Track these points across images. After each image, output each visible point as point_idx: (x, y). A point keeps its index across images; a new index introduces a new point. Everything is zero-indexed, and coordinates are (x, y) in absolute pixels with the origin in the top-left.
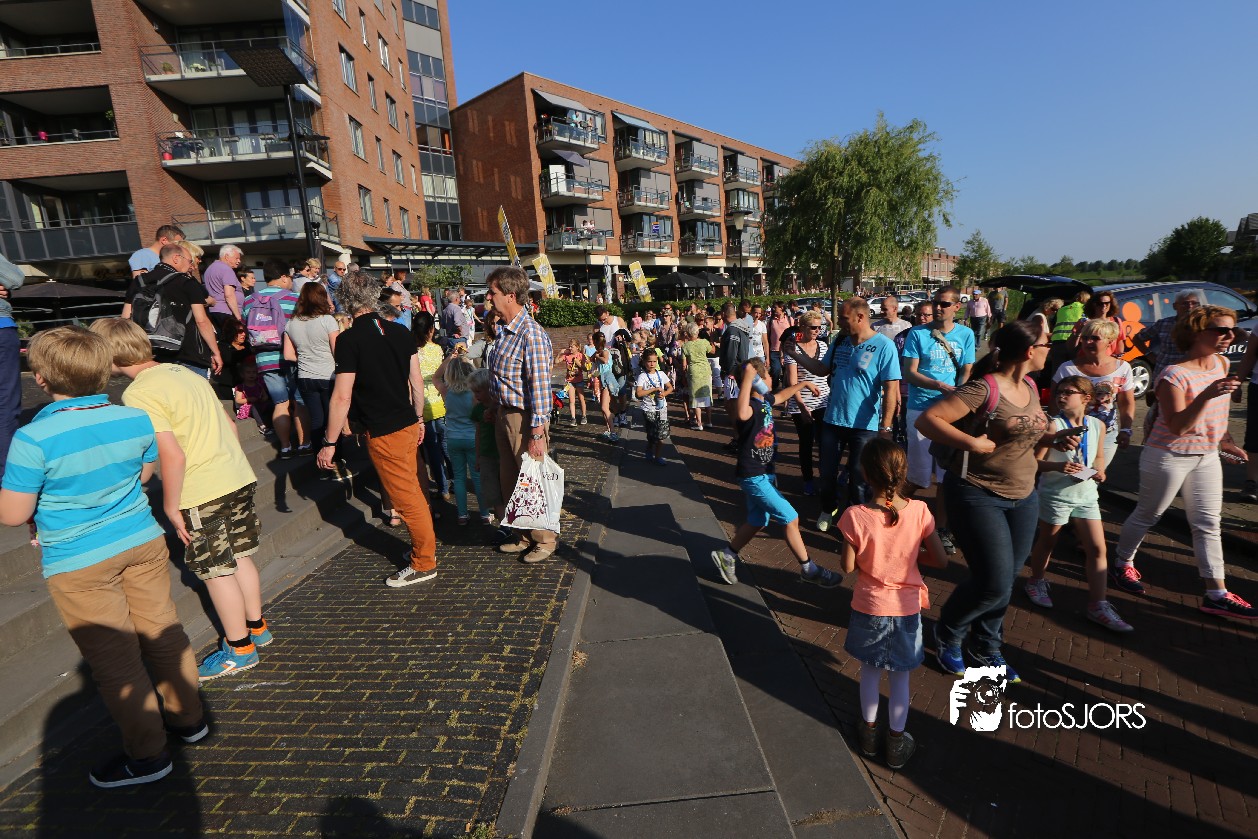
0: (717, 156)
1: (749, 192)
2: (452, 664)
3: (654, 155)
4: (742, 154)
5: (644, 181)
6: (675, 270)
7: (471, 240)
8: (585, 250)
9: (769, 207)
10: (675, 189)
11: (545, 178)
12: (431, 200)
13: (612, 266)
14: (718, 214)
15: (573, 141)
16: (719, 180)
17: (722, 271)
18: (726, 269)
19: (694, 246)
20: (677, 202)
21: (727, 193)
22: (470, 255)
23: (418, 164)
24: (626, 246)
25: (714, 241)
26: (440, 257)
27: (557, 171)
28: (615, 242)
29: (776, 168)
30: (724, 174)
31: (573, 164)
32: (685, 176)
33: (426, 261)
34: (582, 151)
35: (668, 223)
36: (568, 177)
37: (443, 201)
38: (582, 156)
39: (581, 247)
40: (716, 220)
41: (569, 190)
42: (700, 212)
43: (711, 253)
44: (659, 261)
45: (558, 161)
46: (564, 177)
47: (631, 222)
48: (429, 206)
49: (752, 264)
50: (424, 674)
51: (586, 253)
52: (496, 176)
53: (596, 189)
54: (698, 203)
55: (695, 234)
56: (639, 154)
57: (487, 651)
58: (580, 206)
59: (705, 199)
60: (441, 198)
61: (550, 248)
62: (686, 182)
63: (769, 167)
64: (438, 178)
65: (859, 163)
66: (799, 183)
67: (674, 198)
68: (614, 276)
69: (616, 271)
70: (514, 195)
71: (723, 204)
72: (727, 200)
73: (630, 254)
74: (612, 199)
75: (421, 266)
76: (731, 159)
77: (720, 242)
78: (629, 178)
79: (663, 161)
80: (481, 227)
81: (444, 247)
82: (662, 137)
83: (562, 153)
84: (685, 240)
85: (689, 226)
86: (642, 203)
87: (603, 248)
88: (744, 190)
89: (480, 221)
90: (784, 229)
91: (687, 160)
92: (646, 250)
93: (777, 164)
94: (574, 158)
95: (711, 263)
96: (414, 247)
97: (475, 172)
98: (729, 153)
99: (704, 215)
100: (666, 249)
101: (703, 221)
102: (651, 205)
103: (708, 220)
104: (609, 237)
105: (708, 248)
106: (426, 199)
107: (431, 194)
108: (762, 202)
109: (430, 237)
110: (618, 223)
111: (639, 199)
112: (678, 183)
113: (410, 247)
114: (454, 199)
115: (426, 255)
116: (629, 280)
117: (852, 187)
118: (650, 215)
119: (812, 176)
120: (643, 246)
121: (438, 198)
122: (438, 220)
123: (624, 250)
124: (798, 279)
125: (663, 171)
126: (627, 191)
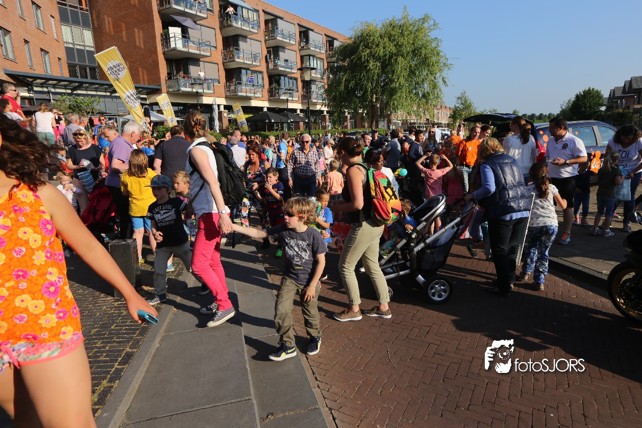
0: (295, 30)
1: (317, 58)
3: (249, 26)
4: (312, 30)
5: (241, 44)
6: (265, 110)
8: (197, 92)
9: (331, 69)
10: (265, 52)
11: (166, 37)
12: (71, 46)
13: (219, 106)
14: (296, 72)
15: (187, 10)
16: (297, 48)
17: (298, 112)
18: (301, 111)
19: (278, 93)
20: (267, 62)
21: (302, 57)
22: (106, 92)
23: (57, 15)
24: (229, 91)
25: (292, 90)
27: (174, 31)
28: (221, 87)
29: (336, 44)
30: (300, 43)
31: (187, 27)
32: (272, 43)
33: (65, 94)
34: (195, 19)
35: (260, 76)
36: (183, 36)
37: (82, 48)
38: (195, 22)
39: (194, 90)
40: (294, 76)
41: (184, 46)
42: (283, 69)
43: (290, 99)
44: (254, 103)
45: (176, 24)
46: (181, 36)
47: (233, 75)
48: (69, 51)
49: (318, 107)
51: (198, 95)
52: (125, 32)
53: (206, 47)
54: (280, 62)
55: (279, 85)
56: (238, 24)
58: (195, 60)
59: (286, 61)
60: (79, 45)
61: (170, 90)
62: (272, 47)
63: (330, 41)
64: (77, 29)
65: (390, 40)
66: (349, 51)
67: (264, 59)
68: (220, 113)
69: (222, 108)
70: (138, 43)
71: (299, 65)
72: (302, 62)
73: (232, 96)
74: (218, 56)
75: (61, 97)
76: (304, 34)
77: (298, 91)
78: (231, 42)
79: (256, 31)
81: (81, 84)
82: (255, 14)
83: (178, 18)
84: (272, 89)
85: (275, 78)
86: (242, 61)
87: (211, 92)
88: (314, 56)
91: (273, 31)
92: (244, 94)
93: (336, 39)
94: (188, 23)
95: (291, 106)
96: (55, 82)
98: (303, 29)
99: (285, 71)
100: (258, 95)
101: (285, 76)
102: (248, 62)
103: (289, 75)
104: (216, 84)
105: (288, 95)
106: (66, 45)
107: (70, 41)
108: (326, 65)
109: (70, 76)
110: (223, 74)
111: (238, 58)
112: (267, 48)
113: (51, 82)
114: (92, 47)
115: (66, 89)
116: (232, 116)
117: (385, 55)
118: (247, 69)
119: (358, 46)
120: (242, 92)
121: (77, 45)
122: (77, 62)
123: (228, 94)
124: (351, 119)
125: (256, 38)
126: (230, 51)
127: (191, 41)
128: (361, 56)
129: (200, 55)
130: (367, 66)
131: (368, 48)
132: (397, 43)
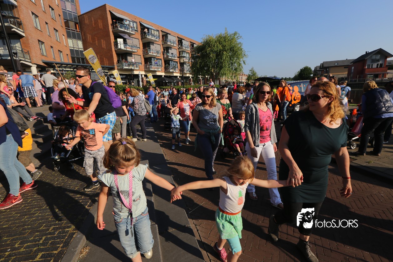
0: (176, 40)
1: (186, 52)
3: (154, 38)
4: (184, 40)
5: (152, 46)
6: (163, 76)
8: (131, 69)
9: (193, 57)
10: (162, 50)
12: (72, 48)
14: (177, 59)
15: (126, 31)
16: (177, 47)
17: (178, 77)
18: (180, 77)
19: (169, 69)
20: (163, 54)
21: (179, 52)
23: (65, 34)
25: (176, 67)
27: (120, 41)
28: (142, 66)
29: (195, 46)
31: (126, 39)
32: (165, 46)
34: (129, 35)
35: (160, 61)
36: (124, 43)
37: (77, 49)
38: (129, 36)
40: (176, 61)
41: (125, 47)
42: (171, 58)
43: (174, 71)
44: (158, 74)
45: (121, 37)
47: (148, 60)
48: (72, 51)
49: (188, 75)
52: (96, 42)
53: (135, 48)
54: (170, 54)
55: (169, 65)
56: (149, 37)
58: (130, 54)
59: (172, 54)
60: (76, 48)
61: (119, 68)
62: (166, 48)
63: (192, 44)
64: (75, 41)
65: (219, 44)
68: (142, 78)
69: (143, 76)
70: (103, 46)
71: (178, 56)
72: (179, 54)
73: (148, 71)
74: (140, 51)
76: (180, 41)
77: (178, 68)
78: (147, 45)
79: (158, 40)
81: (77, 66)
82: (157, 32)
83: (122, 34)
84: (166, 67)
85: (167, 62)
86: (151, 54)
87: (138, 68)
91: (166, 40)
92: (153, 69)
93: (195, 44)
94: (126, 36)
95: (175, 74)
96: (65, 65)
97: (89, 39)
98: (179, 39)
99: (172, 59)
100: (160, 70)
101: (172, 61)
102: (154, 55)
104: (140, 65)
106: (70, 48)
107: (72, 46)
108: (190, 55)
109: (73, 62)
110: (143, 60)
111: (150, 52)
112: (163, 48)
113: (63, 65)
114: (82, 49)
115: (70, 68)
116: (148, 79)
117: (218, 51)
118: (154, 58)
119: (205, 46)
121: (75, 48)
122: (75, 56)
123: (146, 69)
124: (202, 80)
125: (158, 43)
126: (146, 49)
128: (207, 51)
129: (132, 51)
130: (209, 56)
131: (210, 47)
132: (223, 45)
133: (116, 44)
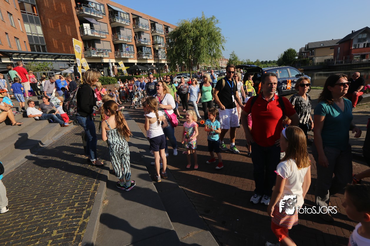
0: (148, 23)
1: (160, 37)
2: (53, 214)
3: (125, 22)
4: (157, 23)
5: (121, 31)
6: (136, 64)
7: (51, 52)
9: (168, 42)
10: (134, 35)
11: (82, 28)
12: (30, 35)
13: (112, 63)
14: (150, 44)
15: (92, 15)
16: (150, 32)
18: (154, 64)
19: (142, 55)
21: (153, 37)
22: (52, 58)
23: (21, 19)
24: (117, 55)
26: (38, 59)
27: (86, 26)
28: (112, 53)
29: (170, 30)
30: (151, 29)
31: (93, 23)
32: (137, 30)
33: (30, 60)
34: (96, 19)
35: (132, 47)
36: (91, 28)
37: (36, 35)
38: (96, 21)
39: (99, 56)
40: (149, 46)
41: (92, 33)
42: (144, 43)
43: (149, 58)
44: (130, 61)
45: (87, 22)
46: (90, 28)
47: (118, 47)
48: (30, 37)
49: (163, 62)
50: (41, 220)
51: (101, 58)
52: (59, 27)
53: (103, 33)
54: (143, 40)
55: (142, 51)
56: (119, 21)
57: (68, 206)
58: (98, 40)
59: (145, 39)
61: (86, 56)
62: (137, 32)
63: (167, 28)
64: (33, 26)
65: (196, 28)
66: (177, 34)
67: (134, 38)
68: (113, 67)
69: (114, 64)
70: (68, 33)
71: (152, 41)
72: (153, 39)
73: (118, 58)
74: (110, 37)
75: (29, 62)
76: (153, 25)
77: (151, 54)
78: (116, 30)
79: (128, 24)
80: (55, 47)
81: (38, 55)
82: (127, 15)
83: (88, 19)
84: (139, 53)
85: (140, 48)
86: (123, 40)
87: (108, 56)
88: (159, 36)
89: (54, 44)
90: (173, 49)
91: (137, 24)
92: (125, 57)
93: (169, 27)
94: (93, 21)
95: (149, 62)
96: (24, 54)
97: (50, 24)
98: (152, 22)
100: (132, 57)
102: (125, 40)
103: (146, 46)
104: (110, 52)
105: (147, 56)
106: (27, 34)
107: (30, 32)
108: (165, 40)
109: (32, 51)
110: (113, 47)
111: (120, 38)
112: (135, 33)
113: (22, 54)
114: (42, 35)
115: (30, 58)
116: (119, 68)
117: (194, 36)
118: (125, 44)
120: (123, 56)
121: (33, 34)
122: (34, 43)
123: (116, 57)
124: (179, 67)
125: (129, 28)
126: (116, 35)
127: (95, 30)
129: (100, 37)
130: (185, 42)
131: (186, 33)
133: (82, 29)
